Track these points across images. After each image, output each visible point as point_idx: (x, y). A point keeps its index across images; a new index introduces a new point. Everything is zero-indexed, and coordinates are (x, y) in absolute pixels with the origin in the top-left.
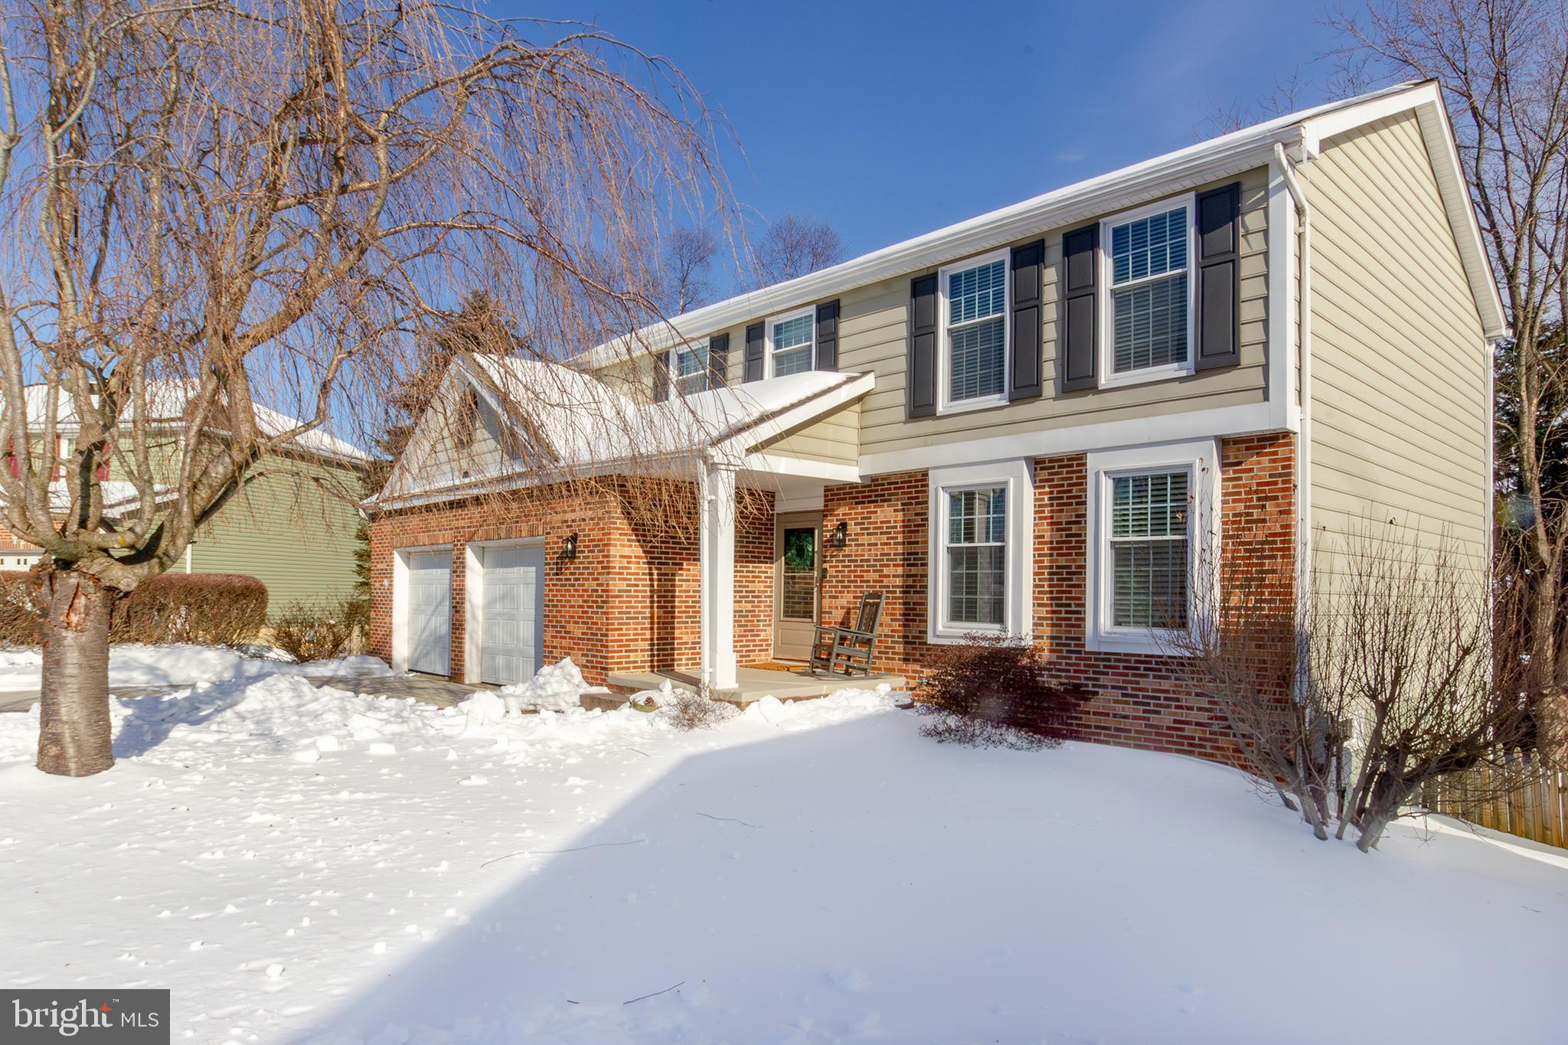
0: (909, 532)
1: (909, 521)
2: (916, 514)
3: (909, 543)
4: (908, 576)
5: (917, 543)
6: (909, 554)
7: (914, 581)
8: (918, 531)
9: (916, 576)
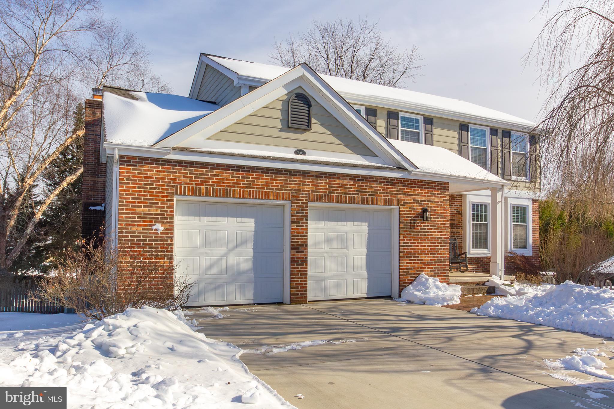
0: (452, 216)
1: (452, 212)
2: (455, 210)
3: (452, 220)
4: (452, 232)
5: (455, 220)
6: (452, 224)
7: (454, 234)
8: (455, 216)
9: (454, 232)
